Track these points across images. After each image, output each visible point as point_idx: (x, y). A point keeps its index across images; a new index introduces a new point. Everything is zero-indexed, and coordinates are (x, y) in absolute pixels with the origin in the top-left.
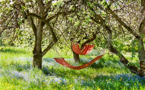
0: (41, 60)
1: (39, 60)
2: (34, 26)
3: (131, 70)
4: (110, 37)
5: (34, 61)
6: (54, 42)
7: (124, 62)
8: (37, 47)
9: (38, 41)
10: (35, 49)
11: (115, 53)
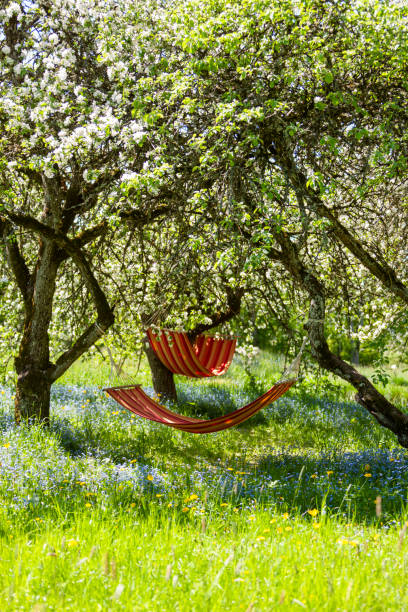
0: (49, 393)
1: (40, 393)
2: (19, 262)
3: (400, 436)
4: (319, 309)
5: (18, 400)
6: (99, 328)
7: (374, 406)
8: (34, 343)
9: (39, 320)
10: (24, 352)
11: (337, 370)
